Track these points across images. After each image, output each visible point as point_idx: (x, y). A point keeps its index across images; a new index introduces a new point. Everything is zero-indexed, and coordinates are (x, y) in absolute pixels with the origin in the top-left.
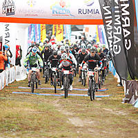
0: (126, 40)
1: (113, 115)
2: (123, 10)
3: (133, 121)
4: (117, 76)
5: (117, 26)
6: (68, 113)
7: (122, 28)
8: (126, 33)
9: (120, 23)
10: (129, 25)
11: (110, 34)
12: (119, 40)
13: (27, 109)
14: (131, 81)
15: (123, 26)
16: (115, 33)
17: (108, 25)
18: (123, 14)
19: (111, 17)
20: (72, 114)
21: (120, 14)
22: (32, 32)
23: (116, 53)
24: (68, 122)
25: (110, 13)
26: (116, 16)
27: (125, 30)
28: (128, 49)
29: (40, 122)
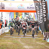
0: (44, 18)
1: (39, 45)
2: (43, 7)
3: (47, 46)
4: (41, 31)
5: (41, 13)
6: (23, 44)
7: (43, 14)
8: (44, 16)
9: (42, 12)
10: (45, 13)
11: (39, 16)
12: (42, 18)
13: (9, 42)
14: (46, 32)
15: (43, 13)
16: (40, 15)
17: (38, 13)
18: (43, 9)
19: (39, 10)
20: (25, 44)
21: (42, 9)
22: (11, 15)
23: (40, 22)
24: (23, 47)
25: (38, 8)
26: (40, 9)
27: (44, 15)
28: (45, 21)
29: (14, 47)
